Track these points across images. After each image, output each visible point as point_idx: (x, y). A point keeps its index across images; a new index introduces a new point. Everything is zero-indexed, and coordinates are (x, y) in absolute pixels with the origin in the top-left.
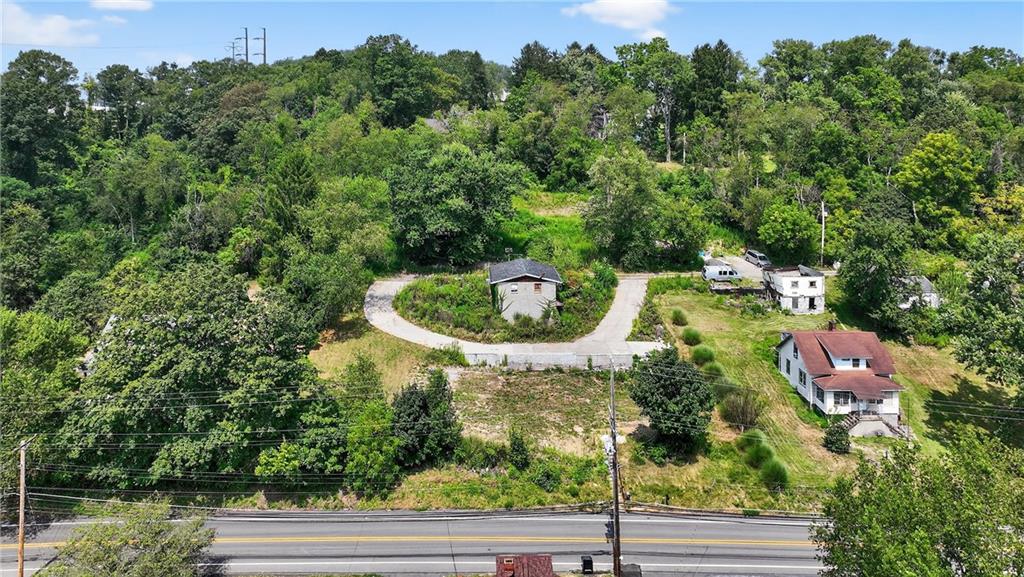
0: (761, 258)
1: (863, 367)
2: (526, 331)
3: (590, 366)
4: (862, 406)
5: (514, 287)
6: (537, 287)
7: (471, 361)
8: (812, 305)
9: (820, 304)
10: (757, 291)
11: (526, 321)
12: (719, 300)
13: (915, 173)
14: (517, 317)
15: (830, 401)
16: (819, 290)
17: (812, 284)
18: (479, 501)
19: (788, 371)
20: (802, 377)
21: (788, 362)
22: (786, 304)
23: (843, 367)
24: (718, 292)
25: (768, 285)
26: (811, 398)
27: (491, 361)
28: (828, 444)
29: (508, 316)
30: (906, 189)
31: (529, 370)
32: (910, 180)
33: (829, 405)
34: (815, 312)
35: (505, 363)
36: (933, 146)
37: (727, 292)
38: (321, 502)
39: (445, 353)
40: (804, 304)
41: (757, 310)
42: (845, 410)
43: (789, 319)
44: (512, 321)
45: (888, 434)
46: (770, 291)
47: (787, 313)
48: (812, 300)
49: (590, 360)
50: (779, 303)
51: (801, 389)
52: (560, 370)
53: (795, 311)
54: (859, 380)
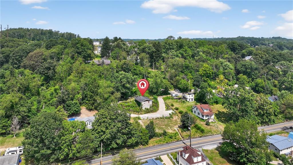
0: (179, 91)
1: (208, 111)
2: (148, 111)
3: (163, 117)
4: (209, 117)
5: (145, 103)
6: (149, 102)
7: (142, 118)
8: (192, 100)
9: (193, 99)
10: (182, 98)
11: (147, 109)
12: (177, 101)
13: (202, 72)
14: (145, 109)
15: (205, 117)
16: (193, 97)
17: (192, 96)
18: (162, 143)
19: (195, 113)
20: (199, 114)
21: (195, 111)
22: (188, 100)
23: (205, 111)
24: (176, 99)
25: (184, 97)
26: (201, 117)
27: (145, 118)
28: (206, 124)
29: (143, 108)
30: (201, 75)
31: (153, 119)
32: (202, 74)
33: (205, 118)
34: (193, 101)
35: (148, 118)
36: (205, 67)
37: (177, 99)
38: (137, 148)
39: (137, 117)
40: (191, 100)
41: (184, 102)
42: (207, 118)
43: (189, 103)
44: (144, 109)
45: (213, 121)
46: (184, 98)
47: (188, 102)
48: (192, 99)
49: (163, 115)
50: (187, 100)
51: (198, 116)
52: (158, 118)
53: (189, 101)
54: (208, 113)
